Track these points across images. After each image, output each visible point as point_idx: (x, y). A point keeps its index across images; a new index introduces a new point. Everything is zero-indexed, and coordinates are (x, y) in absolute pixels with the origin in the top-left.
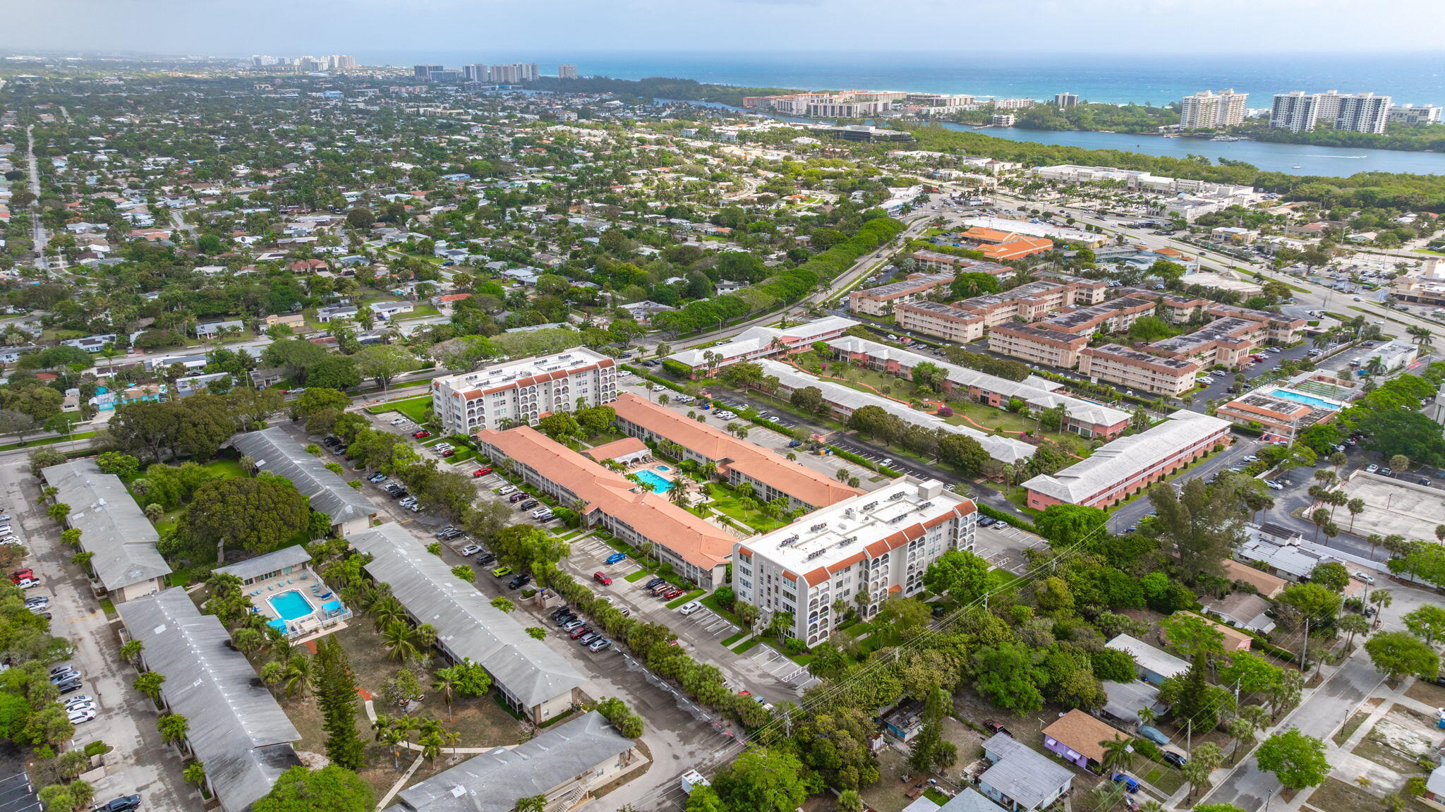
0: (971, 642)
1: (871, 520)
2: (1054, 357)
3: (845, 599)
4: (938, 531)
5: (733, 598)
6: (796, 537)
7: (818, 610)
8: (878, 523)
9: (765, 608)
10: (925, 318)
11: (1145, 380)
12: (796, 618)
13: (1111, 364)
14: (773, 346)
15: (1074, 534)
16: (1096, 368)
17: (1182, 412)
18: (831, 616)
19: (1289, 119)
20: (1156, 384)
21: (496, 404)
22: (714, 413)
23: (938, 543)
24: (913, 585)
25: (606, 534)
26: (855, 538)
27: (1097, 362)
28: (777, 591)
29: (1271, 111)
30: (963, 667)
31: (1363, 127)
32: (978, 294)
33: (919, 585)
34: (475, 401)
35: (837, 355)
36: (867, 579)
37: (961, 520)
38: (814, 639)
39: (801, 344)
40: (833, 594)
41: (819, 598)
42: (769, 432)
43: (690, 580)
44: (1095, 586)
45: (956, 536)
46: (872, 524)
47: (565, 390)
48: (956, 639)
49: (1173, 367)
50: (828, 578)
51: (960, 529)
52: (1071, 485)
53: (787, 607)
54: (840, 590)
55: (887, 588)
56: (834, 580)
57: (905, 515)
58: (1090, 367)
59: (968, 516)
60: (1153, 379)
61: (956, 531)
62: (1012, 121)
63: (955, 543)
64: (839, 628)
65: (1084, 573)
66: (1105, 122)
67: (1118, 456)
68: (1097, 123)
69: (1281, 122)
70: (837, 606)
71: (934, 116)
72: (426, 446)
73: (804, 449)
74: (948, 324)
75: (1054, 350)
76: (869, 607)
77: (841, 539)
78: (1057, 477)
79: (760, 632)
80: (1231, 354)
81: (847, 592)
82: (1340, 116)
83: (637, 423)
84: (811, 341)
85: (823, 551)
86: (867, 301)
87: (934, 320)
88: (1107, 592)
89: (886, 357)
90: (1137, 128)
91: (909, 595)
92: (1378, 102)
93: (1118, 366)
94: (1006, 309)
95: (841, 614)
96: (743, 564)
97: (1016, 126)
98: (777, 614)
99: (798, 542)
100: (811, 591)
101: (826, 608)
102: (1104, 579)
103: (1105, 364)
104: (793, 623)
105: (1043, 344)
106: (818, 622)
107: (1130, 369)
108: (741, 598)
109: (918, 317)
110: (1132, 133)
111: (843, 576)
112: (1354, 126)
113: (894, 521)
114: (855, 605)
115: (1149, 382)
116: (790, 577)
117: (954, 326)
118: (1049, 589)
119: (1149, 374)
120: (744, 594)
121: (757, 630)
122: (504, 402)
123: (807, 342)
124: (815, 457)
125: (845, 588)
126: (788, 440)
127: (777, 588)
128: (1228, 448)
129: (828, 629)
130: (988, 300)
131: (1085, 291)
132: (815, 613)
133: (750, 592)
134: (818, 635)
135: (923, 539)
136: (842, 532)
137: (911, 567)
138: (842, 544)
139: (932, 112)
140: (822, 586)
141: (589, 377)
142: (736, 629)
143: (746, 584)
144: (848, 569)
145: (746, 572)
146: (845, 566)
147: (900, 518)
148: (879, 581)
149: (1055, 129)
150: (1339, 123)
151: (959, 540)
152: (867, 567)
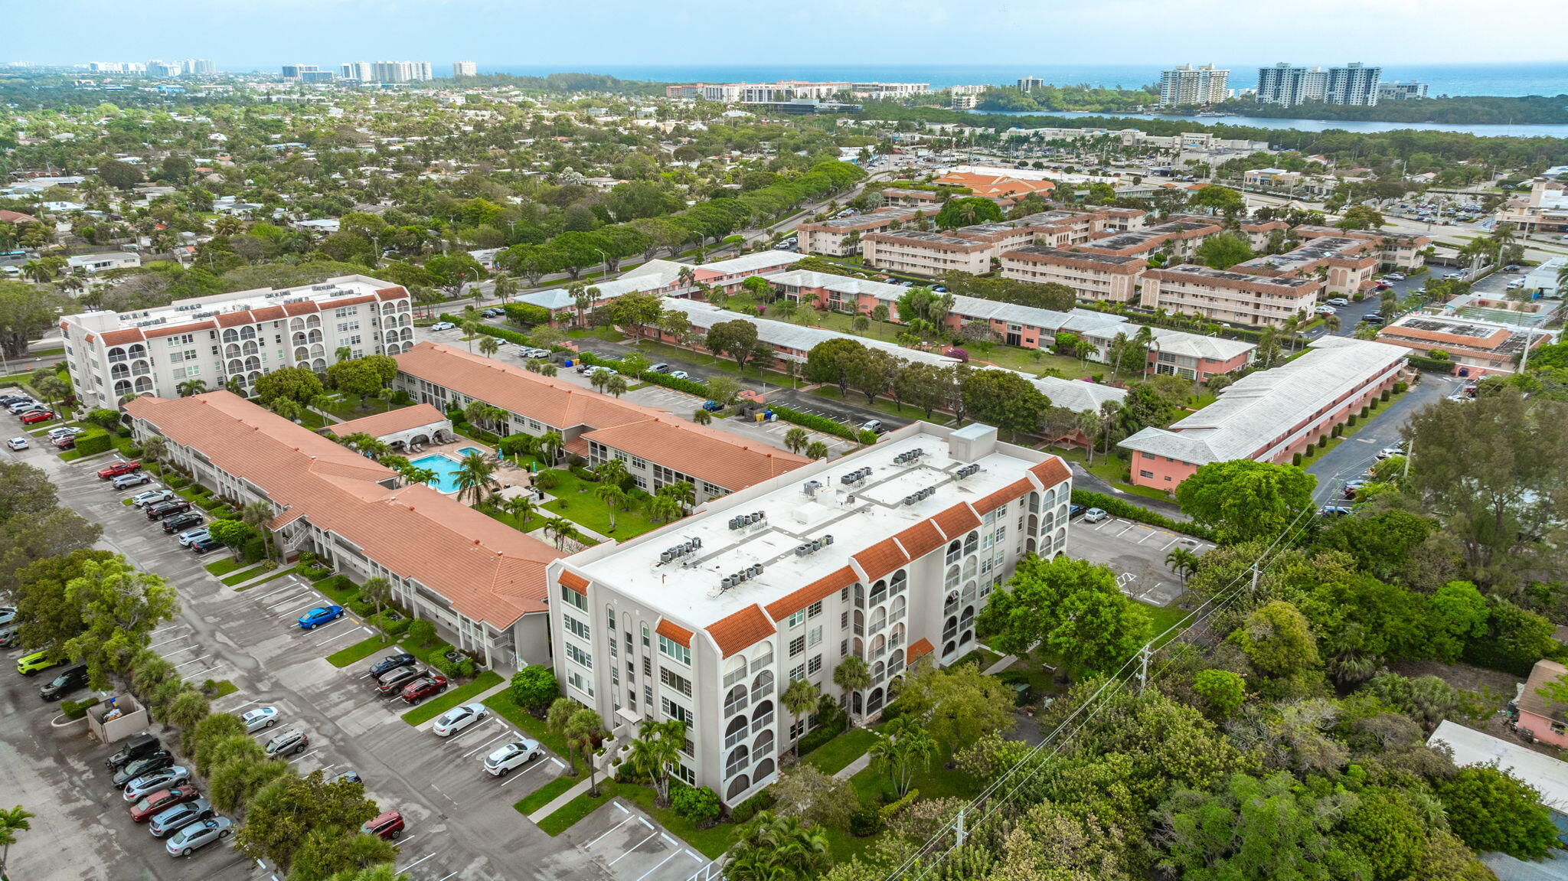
0: (1140, 775)
1: (859, 503)
2: (1101, 288)
3: (812, 679)
4: (1000, 523)
5: (556, 690)
6: (696, 544)
7: (748, 712)
8: (876, 508)
9: (624, 711)
10: (906, 250)
11: (1244, 309)
12: (694, 734)
13: (1190, 289)
14: (682, 282)
15: (1265, 517)
16: (1167, 298)
17: (1327, 340)
18: (778, 723)
20: (1262, 312)
21: (175, 358)
22: (581, 371)
23: (1000, 546)
24: (957, 638)
25: (317, 569)
26: (829, 540)
27: (1169, 287)
28: (647, 670)
30: (1134, 846)
32: (975, 222)
33: (967, 637)
34: (126, 347)
35: (780, 291)
36: (859, 630)
37: (1043, 494)
38: (741, 784)
39: (725, 282)
40: (781, 669)
41: (748, 682)
42: (670, 392)
43: (470, 654)
44: (1351, 617)
45: (1032, 531)
46: (862, 510)
47: (315, 336)
48: (1099, 769)
49: (1286, 286)
50: (770, 631)
51: (1041, 516)
52: (1208, 438)
53: (674, 709)
54: (800, 659)
55: (904, 646)
56: (783, 633)
57: (931, 490)
58: (1158, 297)
59: (1057, 488)
60: (1257, 306)
61: (1033, 520)
63: (1031, 544)
64: (802, 750)
65: (1322, 590)
66: (1076, 102)
67: (1267, 395)
68: (1069, 102)
70: (792, 698)
72: (35, 435)
73: (728, 414)
74: (941, 255)
75: (1102, 277)
76: (867, 694)
77: (800, 543)
78: (1175, 430)
79: (612, 771)
80: (1350, 275)
81: (816, 664)
83: (434, 381)
84: (741, 280)
85: (757, 569)
86: (821, 236)
87: (920, 251)
88: (1378, 627)
89: (856, 291)
91: (948, 661)
93: (1201, 290)
94: (1017, 239)
95: (804, 716)
96: (570, 610)
98: (648, 726)
99: (700, 553)
100: (727, 666)
101: (767, 706)
102: (1363, 600)
103: (1182, 290)
104: (688, 747)
105: (1084, 269)
106: (749, 741)
107: (1221, 293)
108: (572, 691)
109: (897, 248)
111: (805, 625)
113: (909, 501)
114: (834, 691)
115: (1250, 310)
116: (674, 635)
117: (949, 256)
118: (1276, 628)
119: (1251, 298)
120: (577, 681)
121: (605, 768)
122: (191, 355)
123: (734, 281)
124: (747, 425)
125: (810, 653)
126: (700, 403)
127: (647, 662)
128: (1412, 389)
129: (774, 755)
130: (992, 229)
131: (1117, 222)
132: (741, 721)
133: (588, 675)
134: (750, 770)
135: (973, 537)
136: (800, 529)
137: (950, 600)
138: (800, 551)
140: (754, 652)
141: (363, 314)
142: (558, 765)
143: (578, 656)
144: (816, 610)
145: (577, 628)
146: (809, 600)
147: (921, 496)
148: (887, 632)
151: (1040, 540)
152: (860, 602)
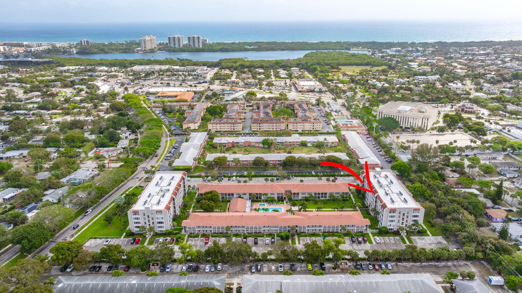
19: (175, 44)
29: (168, 42)
31: (196, 46)
62: (75, 52)
69: (172, 45)
71: (34, 52)
82: (189, 42)
90: (128, 51)
92: (199, 38)
97: (77, 53)
110: (126, 52)
112: (194, 46)
139: (33, 50)
149: (96, 53)
150: (190, 45)
